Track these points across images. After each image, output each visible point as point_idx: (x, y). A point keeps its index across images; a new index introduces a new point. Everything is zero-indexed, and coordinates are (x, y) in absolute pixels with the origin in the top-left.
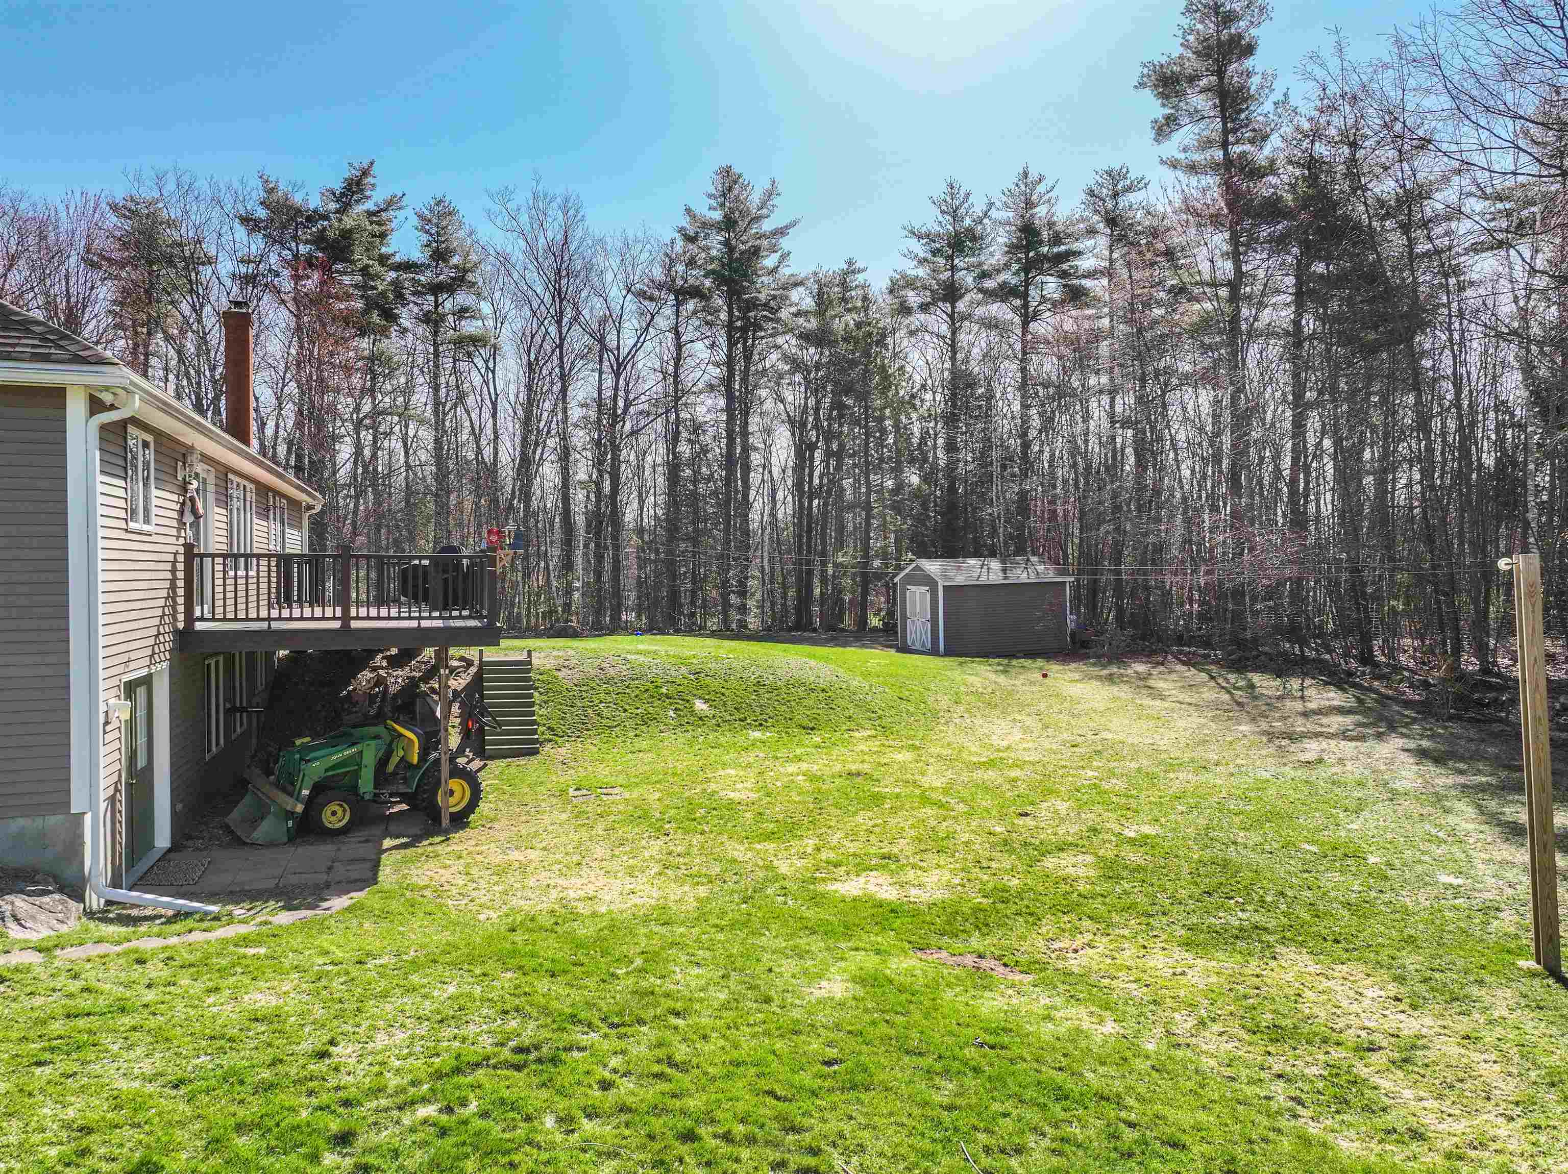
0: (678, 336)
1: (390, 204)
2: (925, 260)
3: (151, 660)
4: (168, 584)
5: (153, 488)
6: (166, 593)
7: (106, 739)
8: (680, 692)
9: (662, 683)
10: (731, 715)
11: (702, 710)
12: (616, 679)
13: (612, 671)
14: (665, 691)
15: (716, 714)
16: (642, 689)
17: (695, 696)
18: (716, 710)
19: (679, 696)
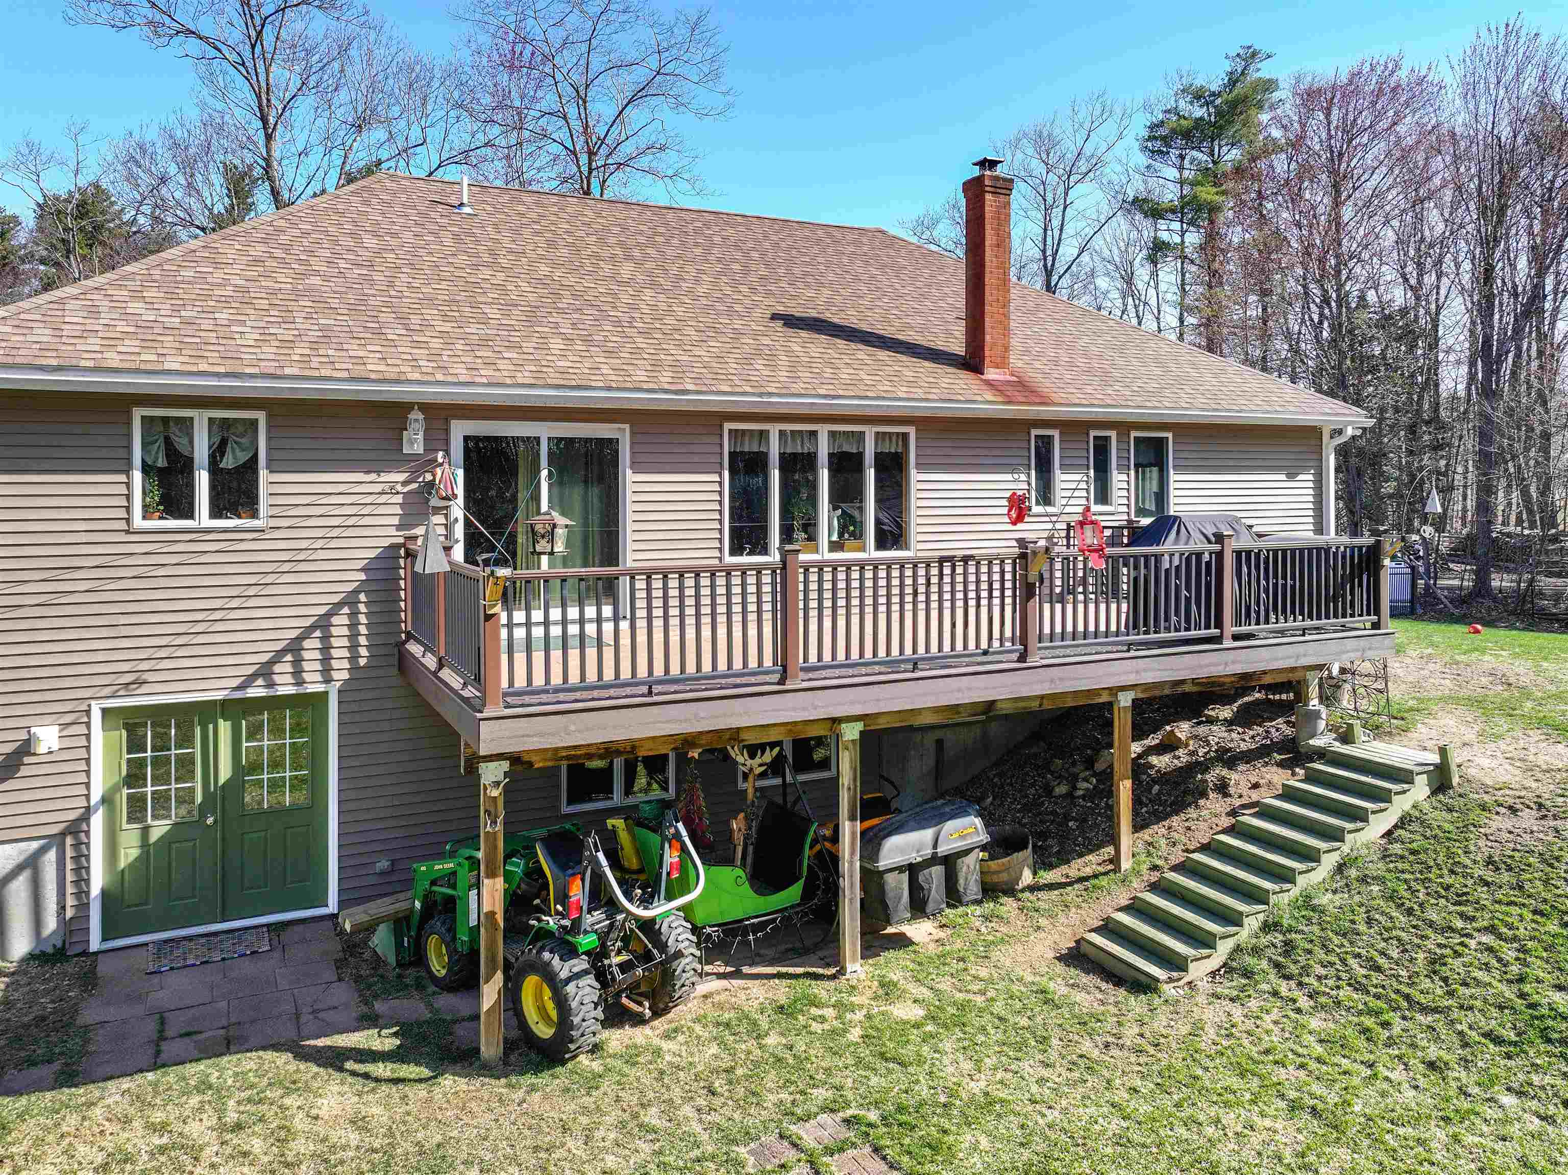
3: (249, 681)
4: (350, 587)
5: (263, 474)
6: (336, 599)
7: (24, 771)
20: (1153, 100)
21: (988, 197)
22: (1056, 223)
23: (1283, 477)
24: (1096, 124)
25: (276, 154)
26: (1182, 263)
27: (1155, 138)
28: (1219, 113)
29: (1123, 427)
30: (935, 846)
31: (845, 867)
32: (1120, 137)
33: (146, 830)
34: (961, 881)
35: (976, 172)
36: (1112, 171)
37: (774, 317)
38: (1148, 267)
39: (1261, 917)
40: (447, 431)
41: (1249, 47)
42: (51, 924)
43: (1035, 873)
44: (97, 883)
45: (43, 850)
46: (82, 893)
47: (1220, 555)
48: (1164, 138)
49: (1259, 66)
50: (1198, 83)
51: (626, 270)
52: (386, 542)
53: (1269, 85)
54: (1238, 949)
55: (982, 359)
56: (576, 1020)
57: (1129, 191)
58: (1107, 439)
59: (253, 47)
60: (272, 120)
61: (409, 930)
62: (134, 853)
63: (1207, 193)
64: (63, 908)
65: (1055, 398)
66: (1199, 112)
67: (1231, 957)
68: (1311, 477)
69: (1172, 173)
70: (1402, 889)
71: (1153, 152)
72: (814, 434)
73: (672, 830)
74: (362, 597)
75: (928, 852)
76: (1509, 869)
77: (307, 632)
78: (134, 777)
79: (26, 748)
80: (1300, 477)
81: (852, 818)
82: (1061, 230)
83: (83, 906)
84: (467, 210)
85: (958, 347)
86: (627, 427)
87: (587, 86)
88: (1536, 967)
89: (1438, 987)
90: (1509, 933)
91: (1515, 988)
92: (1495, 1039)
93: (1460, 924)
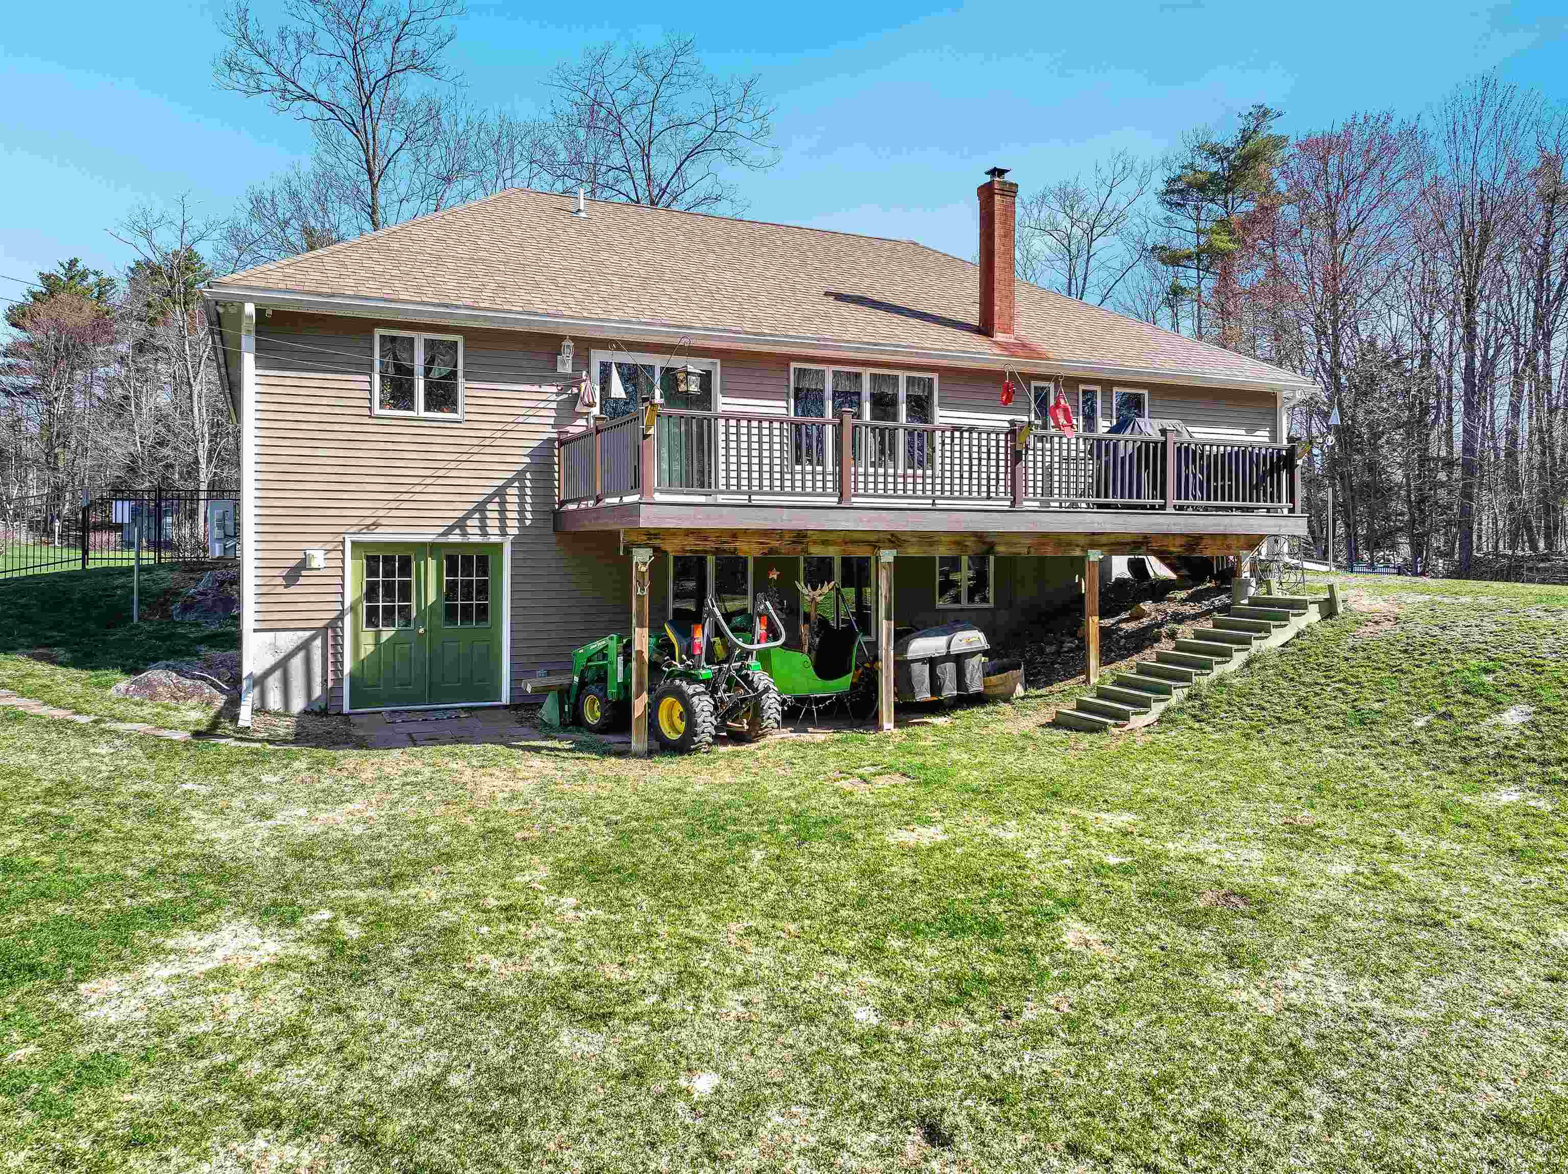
3: (450, 530)
4: (520, 467)
5: (461, 380)
6: (510, 475)
7: (302, 581)
8: (1513, 685)
9: (1511, 664)
10: (1542, 748)
11: (1496, 726)
12: (1436, 648)
13: (1457, 633)
14: (1488, 679)
15: (1509, 738)
16: (1447, 670)
17: (1533, 696)
18: (1528, 733)
19: (1498, 691)
20: (1171, 157)
21: (997, 198)
22: (1080, 272)
23: (1243, 432)
24: (1118, 179)
25: (382, 200)
26: (1199, 307)
27: (1173, 192)
28: (1233, 167)
29: (1108, 385)
30: (949, 647)
31: (882, 653)
32: (1141, 192)
33: (378, 634)
34: (968, 676)
35: (988, 178)
36: (1134, 225)
37: (827, 294)
38: (1167, 311)
39: (1186, 690)
40: (588, 357)
41: (1261, 107)
42: (317, 691)
43: (1026, 690)
44: (347, 668)
45: (313, 638)
46: (338, 671)
47: (1164, 444)
48: (1181, 191)
49: (1272, 123)
50: (1214, 139)
51: (711, 258)
52: (545, 436)
53: (1278, 142)
54: (1168, 710)
55: (993, 325)
56: (699, 720)
57: (1148, 241)
58: (1094, 393)
59: (364, 108)
60: (377, 174)
61: (569, 698)
62: (371, 648)
63: (1223, 242)
64: (326, 681)
65: (1050, 355)
66: (1214, 167)
67: (1162, 715)
68: (1267, 434)
69: (1190, 225)
70: (1290, 670)
71: (1171, 204)
72: (858, 376)
73: (762, 607)
74: (528, 476)
75: (943, 652)
76: (1365, 650)
77: (489, 499)
78: (371, 592)
79: (303, 565)
80: (1257, 433)
81: (888, 618)
82: (1085, 279)
83: (339, 681)
84: (582, 215)
85: (975, 321)
86: (718, 361)
87: (650, 143)
88: (1366, 693)
89: (1301, 711)
90: (1354, 680)
91: (1349, 705)
92: (1329, 728)
93: (1323, 681)
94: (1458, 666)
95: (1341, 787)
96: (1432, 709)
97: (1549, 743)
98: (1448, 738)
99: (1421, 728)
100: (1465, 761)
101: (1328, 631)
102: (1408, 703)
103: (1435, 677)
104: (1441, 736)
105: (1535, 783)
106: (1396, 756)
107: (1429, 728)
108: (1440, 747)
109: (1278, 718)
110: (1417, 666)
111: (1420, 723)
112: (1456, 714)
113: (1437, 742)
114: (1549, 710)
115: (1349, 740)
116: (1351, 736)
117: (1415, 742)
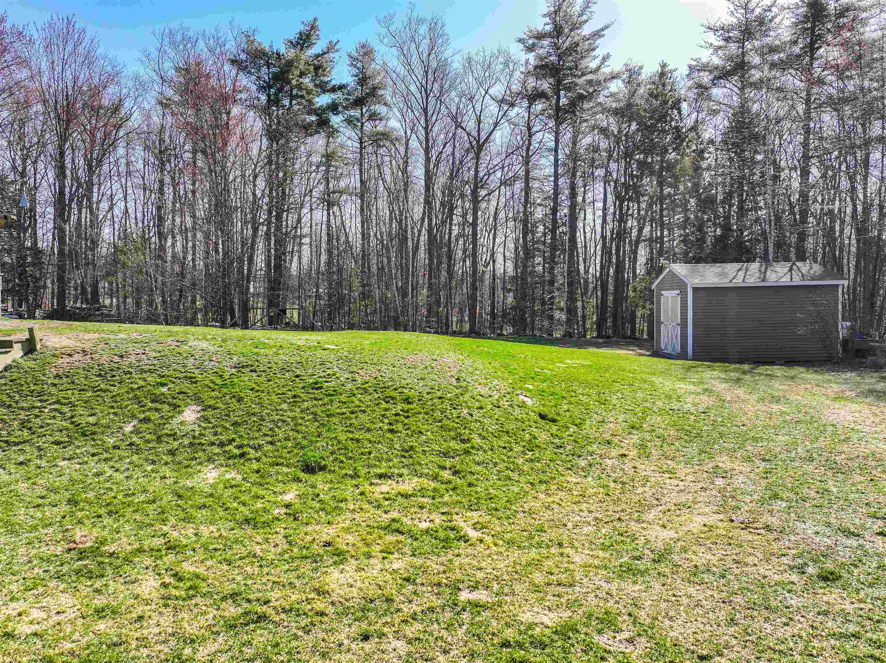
0: (529, 128)
1: (331, 48)
2: (720, 48)
8: (181, 393)
9: (176, 378)
10: (216, 434)
11: (182, 423)
12: (121, 371)
13: (133, 359)
14: (164, 390)
15: (194, 431)
16: (136, 386)
17: (198, 399)
18: (203, 425)
19: (174, 398)
76: (67, 377)
88: (80, 411)
89: (26, 433)
90: (67, 401)
91: (69, 421)
92: (57, 443)
93: (39, 404)
94: (142, 383)
95: (91, 495)
96: (134, 416)
97: (219, 430)
98: (154, 437)
99: (131, 432)
100: (172, 453)
101: (31, 364)
102: (115, 414)
103: (127, 392)
104: (148, 437)
105: (222, 460)
106: (121, 459)
107: (136, 431)
108: (151, 445)
109: (6, 442)
110: (112, 385)
111: (128, 429)
112: (152, 418)
113: (148, 441)
114: (210, 406)
115: (78, 451)
116: (78, 447)
117: (131, 444)
